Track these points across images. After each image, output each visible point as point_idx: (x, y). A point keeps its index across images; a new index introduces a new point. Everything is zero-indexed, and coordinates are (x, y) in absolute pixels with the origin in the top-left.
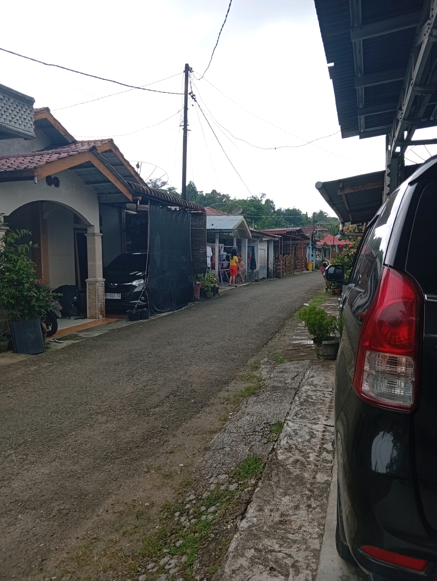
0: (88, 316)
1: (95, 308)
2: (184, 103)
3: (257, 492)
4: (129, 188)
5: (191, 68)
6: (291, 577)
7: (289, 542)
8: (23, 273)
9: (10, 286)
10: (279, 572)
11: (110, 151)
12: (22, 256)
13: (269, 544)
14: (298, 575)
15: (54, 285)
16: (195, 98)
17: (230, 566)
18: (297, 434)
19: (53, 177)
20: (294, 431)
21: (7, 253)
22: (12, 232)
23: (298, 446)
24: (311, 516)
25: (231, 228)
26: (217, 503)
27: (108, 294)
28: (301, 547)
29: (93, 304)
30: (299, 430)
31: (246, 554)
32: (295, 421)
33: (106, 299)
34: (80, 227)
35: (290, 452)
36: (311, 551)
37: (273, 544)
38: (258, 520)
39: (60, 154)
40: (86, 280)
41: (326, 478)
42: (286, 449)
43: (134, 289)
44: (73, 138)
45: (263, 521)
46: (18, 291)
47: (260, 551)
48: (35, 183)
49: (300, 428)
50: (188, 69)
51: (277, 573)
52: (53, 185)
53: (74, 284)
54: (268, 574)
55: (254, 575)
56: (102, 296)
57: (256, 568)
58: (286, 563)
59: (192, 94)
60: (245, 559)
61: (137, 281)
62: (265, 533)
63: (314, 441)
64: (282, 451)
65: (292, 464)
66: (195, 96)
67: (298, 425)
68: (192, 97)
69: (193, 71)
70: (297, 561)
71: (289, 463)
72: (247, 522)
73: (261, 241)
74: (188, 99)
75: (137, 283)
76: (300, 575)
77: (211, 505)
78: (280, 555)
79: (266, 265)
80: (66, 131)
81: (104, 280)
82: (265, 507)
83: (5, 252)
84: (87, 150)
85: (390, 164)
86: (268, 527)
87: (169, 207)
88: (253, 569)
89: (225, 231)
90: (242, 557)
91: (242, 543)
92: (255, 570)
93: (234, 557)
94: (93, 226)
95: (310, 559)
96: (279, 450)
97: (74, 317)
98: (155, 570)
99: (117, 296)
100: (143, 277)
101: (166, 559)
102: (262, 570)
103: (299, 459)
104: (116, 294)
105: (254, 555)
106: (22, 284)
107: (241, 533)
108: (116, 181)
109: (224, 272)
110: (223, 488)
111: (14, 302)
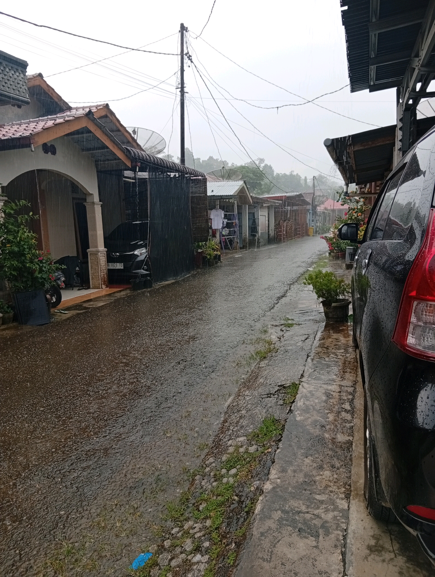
0: (91, 287)
1: (98, 278)
2: (180, 65)
3: (278, 453)
4: (128, 154)
5: (187, 28)
6: (321, 538)
7: (315, 503)
8: (24, 244)
9: (12, 258)
10: (309, 534)
11: (106, 116)
12: (22, 226)
13: (296, 505)
14: (328, 536)
15: (55, 256)
16: (191, 59)
17: (258, 528)
18: (313, 395)
19: (49, 145)
20: (310, 392)
21: (7, 224)
22: (11, 203)
23: (315, 407)
24: (336, 476)
25: (232, 194)
26: (238, 465)
27: (110, 264)
28: (329, 507)
29: (95, 274)
30: (315, 391)
31: (273, 516)
32: (310, 382)
33: (108, 269)
34: (78, 197)
35: (308, 413)
36: (340, 511)
37: (299, 505)
38: (282, 482)
39: (55, 120)
40: (88, 250)
41: (348, 438)
42: (304, 410)
43: (136, 258)
44: (68, 104)
45: (287, 482)
46: (20, 263)
47: (287, 512)
48: (32, 151)
49: (315, 390)
50: (183, 29)
51: (306, 534)
52: (50, 153)
53: (75, 254)
54: (297, 535)
55: (283, 537)
56: (105, 266)
57: (284, 530)
58: (314, 524)
59: (188, 55)
60: (273, 520)
61: (138, 250)
62: (291, 494)
63: (331, 402)
64: (299, 412)
65: (311, 425)
66: (191, 57)
67: (314, 386)
68: (188, 57)
69: (188, 31)
70: (326, 522)
71: (308, 424)
72: (270, 484)
73: (262, 207)
74: (184, 60)
75: (140, 252)
76: (330, 535)
77: (232, 467)
78: (308, 516)
79: (267, 231)
80: (60, 97)
81: (106, 249)
82: (288, 468)
83: (4, 223)
84: (83, 115)
85: (402, 118)
86: (293, 488)
87: (169, 174)
88: (282, 531)
89: (225, 197)
90: (269, 519)
91: (268, 505)
92: (284, 532)
93: (261, 519)
94: (92, 194)
95: (339, 519)
96: (297, 411)
97: (78, 288)
98: (180, 534)
99: (119, 266)
100: (145, 246)
101: (191, 523)
102: (291, 532)
103: (318, 419)
104: (118, 264)
105: (281, 516)
106: (24, 255)
107: (266, 494)
108: (114, 147)
109: (225, 240)
110: (242, 450)
111: (17, 273)
